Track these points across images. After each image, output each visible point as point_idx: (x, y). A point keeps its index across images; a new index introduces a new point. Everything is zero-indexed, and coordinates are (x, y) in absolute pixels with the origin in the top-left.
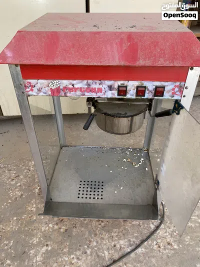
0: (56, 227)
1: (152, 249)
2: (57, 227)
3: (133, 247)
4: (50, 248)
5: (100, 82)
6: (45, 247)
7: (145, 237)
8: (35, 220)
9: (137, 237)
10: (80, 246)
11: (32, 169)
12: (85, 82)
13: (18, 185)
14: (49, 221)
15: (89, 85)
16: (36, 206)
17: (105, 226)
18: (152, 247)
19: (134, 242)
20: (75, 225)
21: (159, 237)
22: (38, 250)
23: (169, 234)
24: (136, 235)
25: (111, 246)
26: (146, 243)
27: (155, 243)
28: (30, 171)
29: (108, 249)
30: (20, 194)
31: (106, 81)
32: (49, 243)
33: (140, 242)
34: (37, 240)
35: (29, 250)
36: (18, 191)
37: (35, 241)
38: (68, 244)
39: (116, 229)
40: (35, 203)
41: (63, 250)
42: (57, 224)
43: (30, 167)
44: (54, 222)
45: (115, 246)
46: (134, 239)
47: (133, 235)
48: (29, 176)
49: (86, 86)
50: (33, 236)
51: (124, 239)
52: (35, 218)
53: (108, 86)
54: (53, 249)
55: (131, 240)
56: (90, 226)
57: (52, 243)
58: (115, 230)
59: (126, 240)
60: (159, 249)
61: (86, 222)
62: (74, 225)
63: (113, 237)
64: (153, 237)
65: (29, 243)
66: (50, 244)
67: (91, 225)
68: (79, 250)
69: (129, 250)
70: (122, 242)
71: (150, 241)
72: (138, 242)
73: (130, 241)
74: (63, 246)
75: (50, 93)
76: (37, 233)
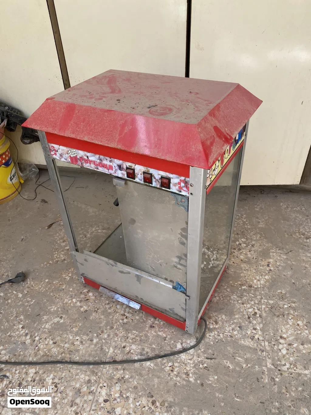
0: (78, 304)
1: (163, 370)
2: (80, 304)
3: (143, 357)
4: (62, 321)
5: (110, 159)
6: (59, 318)
7: (162, 353)
8: (63, 289)
9: (153, 350)
10: (90, 332)
11: (89, 235)
12: (97, 156)
13: (66, 248)
14: (75, 295)
15: (101, 160)
16: (72, 275)
17: (126, 324)
18: (163, 367)
19: (147, 353)
20: (98, 309)
21: (179, 361)
22: (51, 318)
23: (193, 363)
24: (154, 346)
25: (121, 346)
26: (160, 359)
27: (170, 364)
28: (85, 237)
29: (116, 347)
30: (63, 258)
31: (116, 160)
32: (64, 316)
33: (154, 356)
34: (55, 309)
35: (44, 315)
36: (63, 254)
37: (53, 309)
38: (80, 325)
39: (137, 331)
40: (72, 273)
41: (72, 328)
42: (81, 301)
43: (88, 233)
44: (79, 298)
45: (124, 347)
46: (149, 350)
47: (151, 345)
48: (82, 242)
49: (99, 161)
50: (54, 303)
51: (139, 345)
52: (64, 288)
53: (118, 165)
54: (64, 323)
55: (146, 349)
56: (111, 317)
57: (66, 317)
58: (135, 332)
59: (140, 347)
60: (170, 372)
61: (109, 311)
62: (96, 309)
63: (128, 338)
64: (172, 357)
65: (47, 308)
66: (64, 318)
67: (113, 316)
68: (88, 335)
69: (136, 358)
70: (134, 347)
71: (165, 360)
72: (151, 355)
73: (143, 349)
74: (74, 324)
75: (70, 160)
76: (58, 302)
